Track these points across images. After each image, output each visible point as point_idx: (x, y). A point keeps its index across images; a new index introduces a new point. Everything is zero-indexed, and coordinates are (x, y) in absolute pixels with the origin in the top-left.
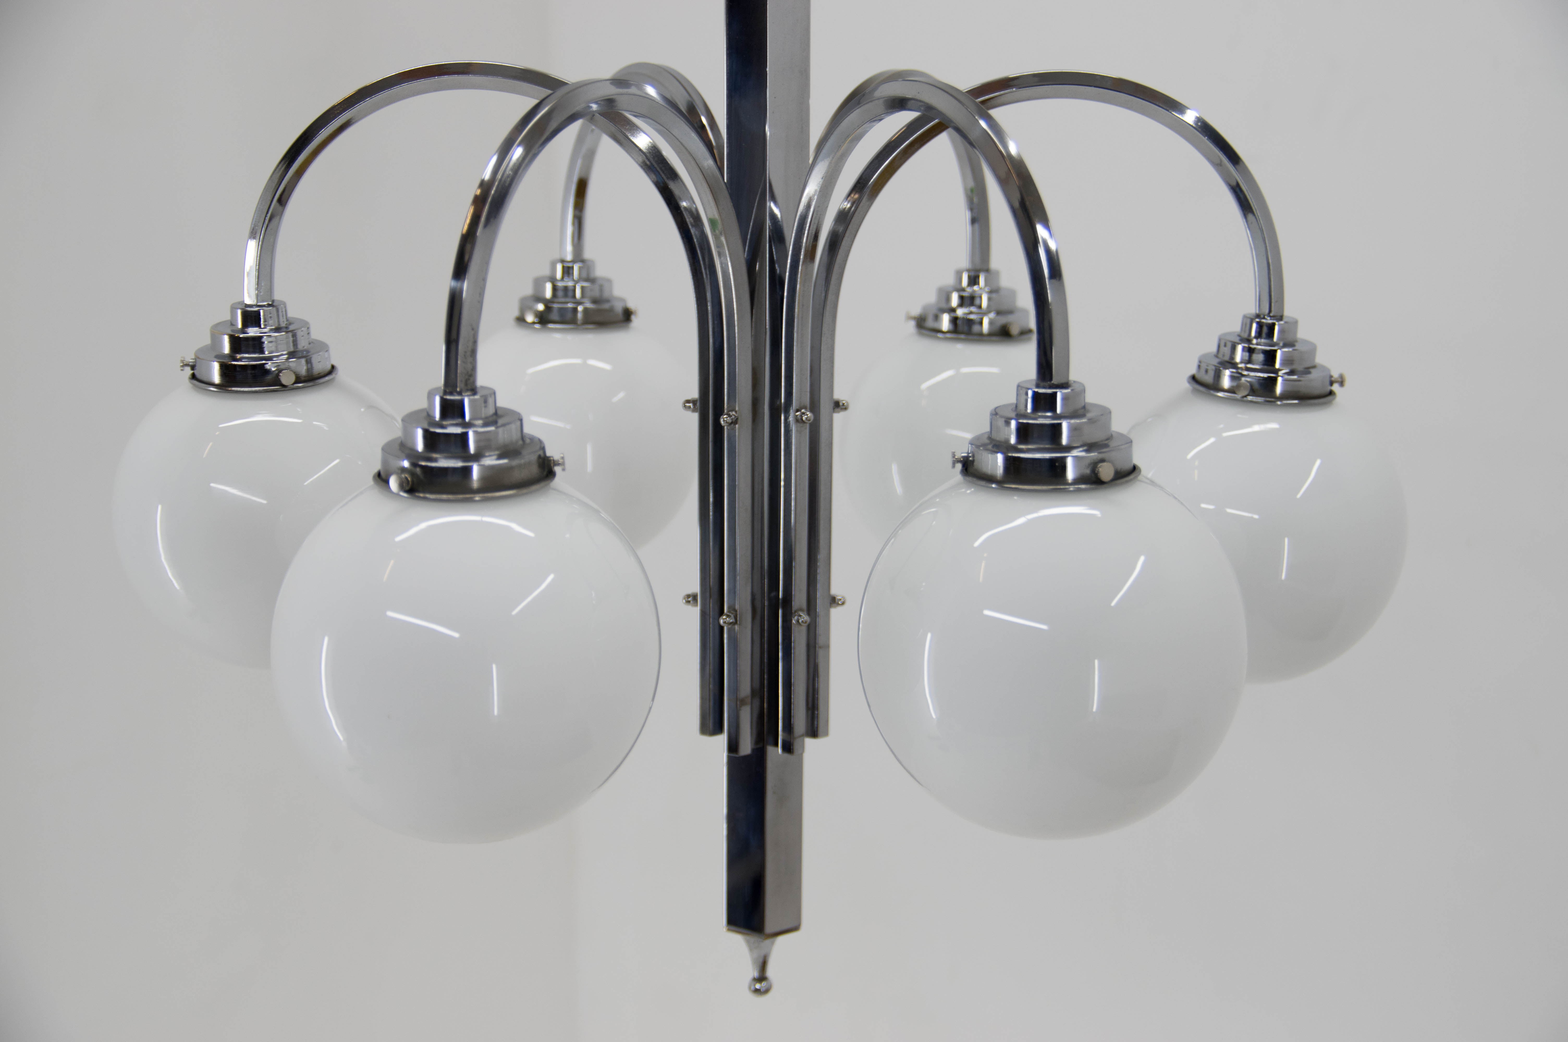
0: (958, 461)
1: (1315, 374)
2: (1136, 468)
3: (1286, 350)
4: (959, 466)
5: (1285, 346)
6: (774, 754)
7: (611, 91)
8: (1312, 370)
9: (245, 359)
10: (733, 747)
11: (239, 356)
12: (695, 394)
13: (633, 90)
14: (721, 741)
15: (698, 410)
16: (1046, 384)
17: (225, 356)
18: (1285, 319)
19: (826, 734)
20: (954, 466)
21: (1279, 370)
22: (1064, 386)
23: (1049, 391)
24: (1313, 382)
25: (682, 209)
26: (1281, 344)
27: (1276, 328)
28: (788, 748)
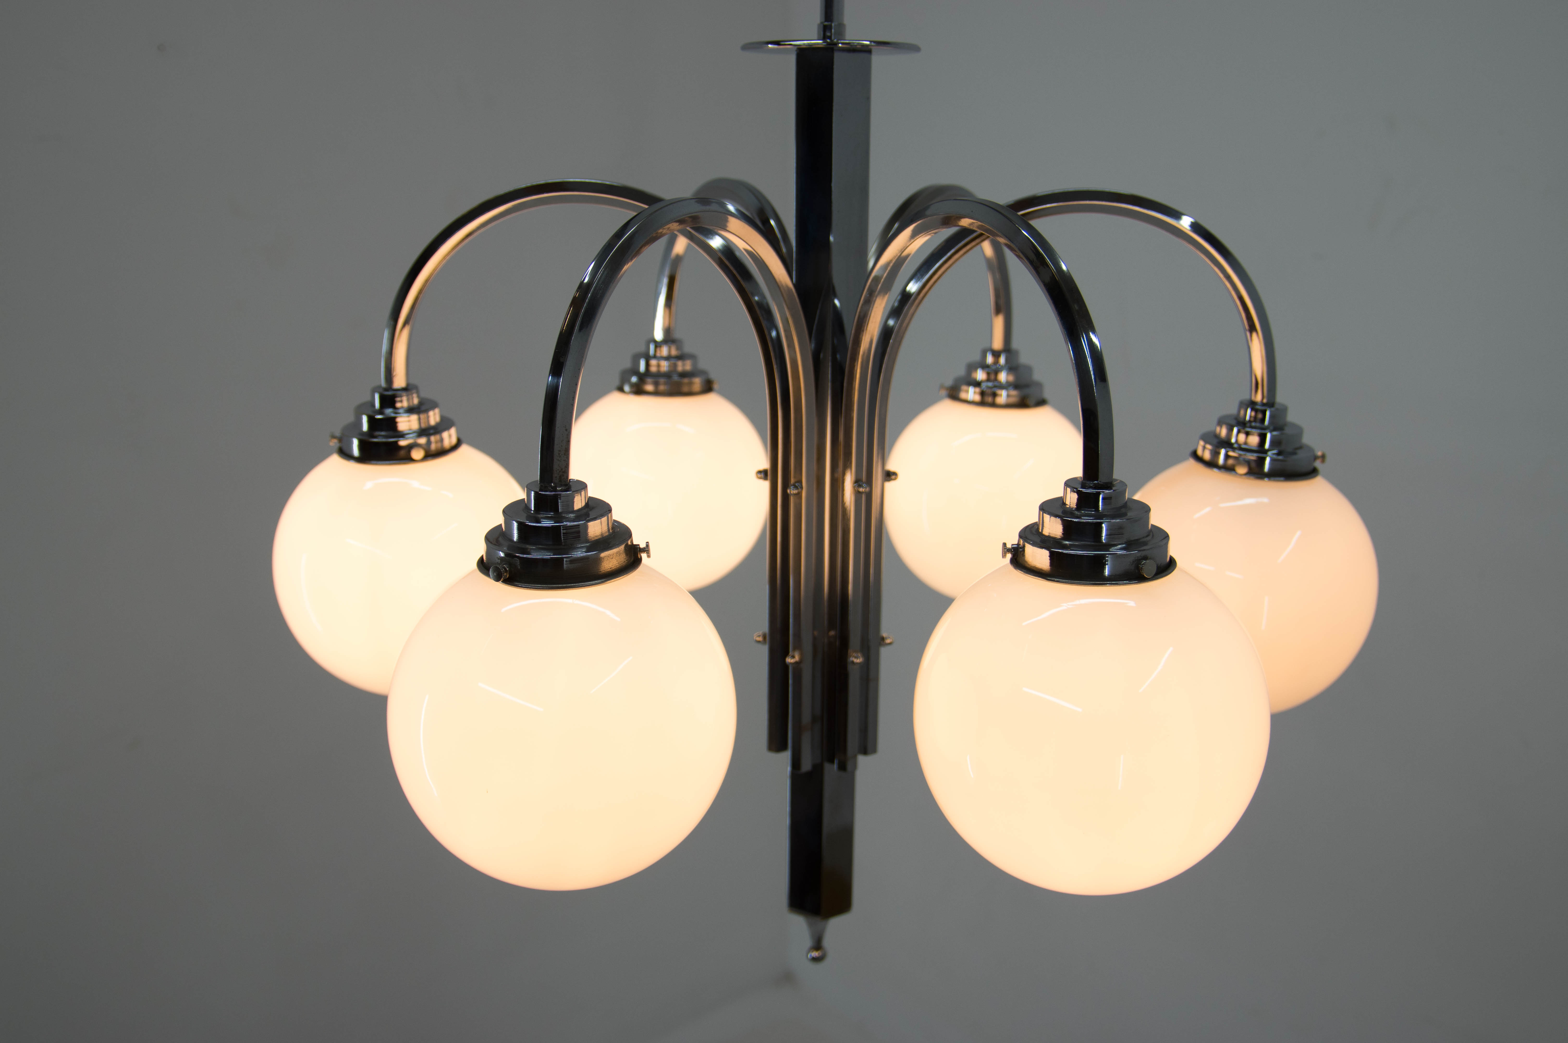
0: (1009, 550)
1: (1301, 455)
2: (1172, 561)
3: (1275, 433)
4: (1009, 556)
5: (1275, 429)
6: (831, 770)
7: (695, 208)
8: (1298, 451)
9: (381, 438)
10: (796, 764)
11: (377, 433)
12: (765, 464)
13: (714, 207)
14: (786, 757)
15: (769, 477)
16: (1091, 484)
17: (363, 434)
18: (1276, 406)
19: (874, 751)
20: (1004, 556)
21: (1268, 450)
22: (1108, 486)
23: (1094, 491)
24: (1299, 460)
25: (755, 304)
26: (1271, 428)
27: (1268, 413)
28: (843, 767)
